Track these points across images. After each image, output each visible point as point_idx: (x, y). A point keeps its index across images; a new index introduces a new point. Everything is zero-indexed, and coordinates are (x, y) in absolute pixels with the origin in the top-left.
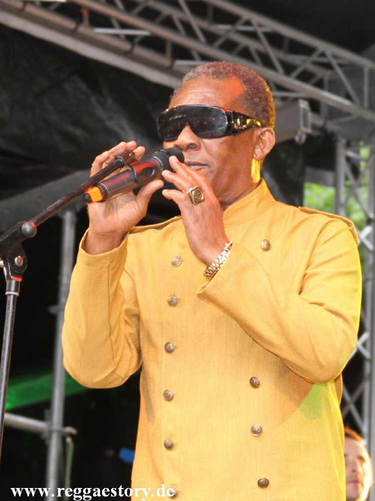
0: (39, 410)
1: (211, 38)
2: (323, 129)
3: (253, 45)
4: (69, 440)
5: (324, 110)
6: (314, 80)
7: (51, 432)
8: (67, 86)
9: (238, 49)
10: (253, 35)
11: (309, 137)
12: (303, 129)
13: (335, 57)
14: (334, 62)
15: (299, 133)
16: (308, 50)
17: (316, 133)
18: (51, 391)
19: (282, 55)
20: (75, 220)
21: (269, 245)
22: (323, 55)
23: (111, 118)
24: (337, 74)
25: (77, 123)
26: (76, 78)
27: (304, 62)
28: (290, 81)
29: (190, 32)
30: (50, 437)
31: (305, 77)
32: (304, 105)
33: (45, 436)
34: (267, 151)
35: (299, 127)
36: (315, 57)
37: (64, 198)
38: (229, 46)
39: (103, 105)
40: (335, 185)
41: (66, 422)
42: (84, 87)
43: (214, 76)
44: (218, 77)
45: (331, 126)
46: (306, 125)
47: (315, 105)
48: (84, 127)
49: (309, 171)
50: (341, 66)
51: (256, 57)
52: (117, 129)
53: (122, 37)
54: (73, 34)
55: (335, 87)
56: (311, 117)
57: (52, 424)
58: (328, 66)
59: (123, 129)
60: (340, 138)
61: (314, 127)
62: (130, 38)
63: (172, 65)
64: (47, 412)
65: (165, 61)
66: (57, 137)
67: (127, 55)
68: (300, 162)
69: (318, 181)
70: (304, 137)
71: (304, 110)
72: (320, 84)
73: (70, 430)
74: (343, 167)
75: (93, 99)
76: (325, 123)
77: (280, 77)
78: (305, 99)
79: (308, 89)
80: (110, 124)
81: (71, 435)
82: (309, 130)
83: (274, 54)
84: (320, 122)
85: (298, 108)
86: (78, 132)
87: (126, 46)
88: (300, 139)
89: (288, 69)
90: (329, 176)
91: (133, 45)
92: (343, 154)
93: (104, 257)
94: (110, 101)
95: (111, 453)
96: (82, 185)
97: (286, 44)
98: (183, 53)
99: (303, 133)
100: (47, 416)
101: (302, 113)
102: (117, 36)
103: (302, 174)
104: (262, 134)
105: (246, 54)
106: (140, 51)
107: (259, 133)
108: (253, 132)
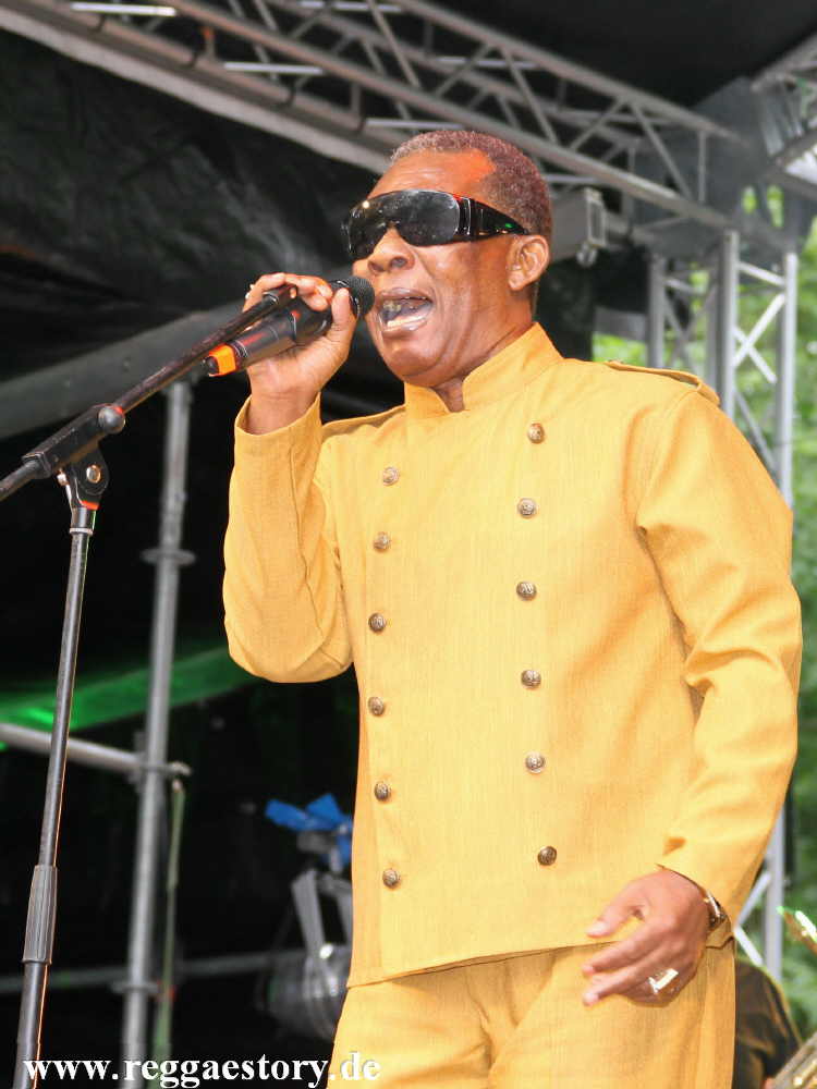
0: (125, 733)
1: (430, 80)
2: (626, 241)
3: (503, 92)
4: (177, 785)
5: (628, 206)
6: (611, 154)
7: (144, 771)
8: (177, 164)
9: (477, 100)
10: (504, 75)
11: (602, 253)
12: (592, 240)
13: (648, 114)
14: (646, 123)
15: (585, 247)
16: (600, 102)
17: (614, 248)
18: (144, 698)
19: (553, 109)
20: (189, 398)
21: (541, 433)
22: (626, 110)
23: (253, 220)
24: (650, 143)
25: (194, 228)
26: (193, 150)
27: (594, 122)
28: (569, 156)
29: (393, 69)
30: (143, 780)
31: (596, 148)
32: (593, 198)
33: (134, 778)
34: (534, 275)
35: (585, 238)
36: (612, 115)
37: (173, 363)
38: (461, 94)
39: (240, 196)
40: (648, 338)
41: (171, 756)
42: (206, 165)
43: (441, 148)
44: (446, 149)
45: (641, 235)
46: (596, 234)
47: (612, 199)
48: (208, 236)
49: (602, 313)
50: (658, 129)
51: (508, 112)
52: (264, 239)
53: (274, 78)
54: (186, 71)
55: (647, 166)
56: (606, 220)
57: (146, 758)
58: (635, 130)
59: (273, 237)
60: (655, 256)
61: (611, 237)
62: (287, 80)
63: (362, 126)
64: (138, 736)
65: (349, 119)
66: (159, 253)
67: (282, 108)
68: (586, 298)
69: (615, 330)
70: (593, 254)
71: (594, 206)
72: (621, 162)
73: (178, 767)
74: (661, 307)
75: (222, 186)
76: (630, 231)
77: (551, 148)
78: (595, 188)
79: (601, 170)
80: (251, 230)
81: (181, 777)
82: (603, 243)
83: (540, 108)
84: (620, 228)
85: (585, 202)
86: (195, 244)
87: (281, 93)
88: (587, 257)
89: (566, 134)
90: (636, 322)
91: (293, 92)
92: (660, 283)
93: (280, 436)
94: (251, 190)
95: (250, 808)
96: (205, 342)
97: (562, 92)
98: (379, 106)
99: (592, 247)
100: (138, 743)
101: (589, 211)
102: (264, 76)
103: (589, 320)
104: (526, 246)
105: (490, 107)
106: (304, 102)
107: (521, 244)
108: (510, 242)
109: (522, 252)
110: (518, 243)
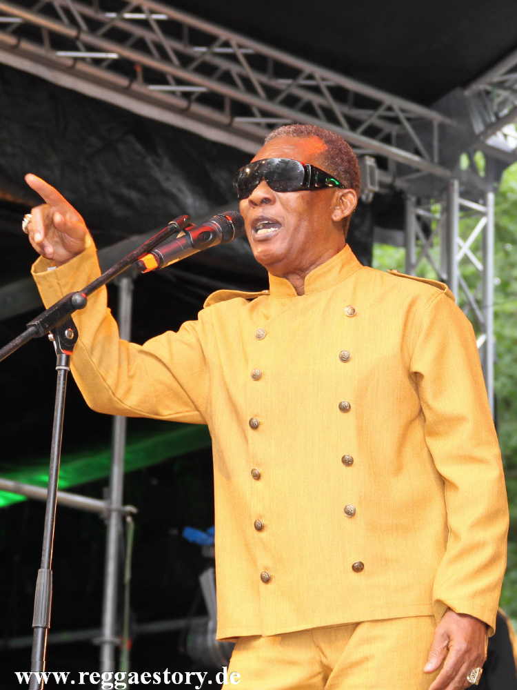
0: (97, 488)
1: (271, 93)
2: (391, 187)
3: (316, 100)
4: (129, 519)
5: (392, 166)
6: (381, 135)
7: (110, 511)
8: (121, 147)
9: (300, 105)
10: (316, 90)
11: (376, 195)
12: (370, 187)
13: (403, 111)
14: (402, 116)
15: (366, 192)
16: (374, 104)
17: (384, 191)
18: (109, 468)
19: (346, 109)
20: (132, 287)
21: (354, 310)
22: (390, 109)
23: (168, 179)
24: (404, 128)
25: (132, 185)
26: (131, 138)
27: (370, 116)
28: (357, 137)
29: (249, 87)
30: (109, 517)
31: (372, 132)
32: (370, 162)
33: (105, 515)
35: (366, 185)
36: (381, 111)
37: (116, 266)
38: (291, 102)
39: (159, 165)
40: (406, 245)
41: (126, 500)
42: (138, 147)
45: (400, 184)
46: (372, 183)
47: (382, 162)
48: (140, 190)
49: (378, 231)
50: (409, 119)
51: (319, 112)
52: (174, 191)
53: (179, 94)
54: (126, 91)
55: (403, 142)
56: (378, 174)
57: (111, 503)
58: (395, 120)
59: (180, 190)
60: (409, 196)
61: (381, 185)
62: (186, 95)
63: (232, 121)
64: (105, 490)
65: (223, 118)
66: (111, 201)
67: (184, 112)
68: (367, 223)
69: (385, 241)
70: (371, 196)
71: (371, 167)
72: (387, 140)
73: (130, 508)
74: (413, 227)
75: (149, 160)
76: (394, 181)
77: (345, 132)
78: (371, 156)
79: (375, 145)
80: (167, 185)
81: (131, 514)
82: (377, 189)
83: (338, 109)
84: (388, 179)
85: (364, 165)
86: (134, 195)
87: (182, 103)
88: (367, 198)
89: (354, 124)
90: (398, 235)
91: (190, 102)
92: (413, 212)
94: (166, 162)
95: (174, 532)
96: (135, 252)
97: (351, 98)
98: (242, 110)
99: (370, 191)
100: (105, 494)
101: (368, 171)
102: (173, 93)
103: (370, 234)
104: (343, 196)
105: (308, 109)
106: (197, 108)
107: (340, 194)
108: (334, 192)
109: (341, 199)
110: (339, 193)
